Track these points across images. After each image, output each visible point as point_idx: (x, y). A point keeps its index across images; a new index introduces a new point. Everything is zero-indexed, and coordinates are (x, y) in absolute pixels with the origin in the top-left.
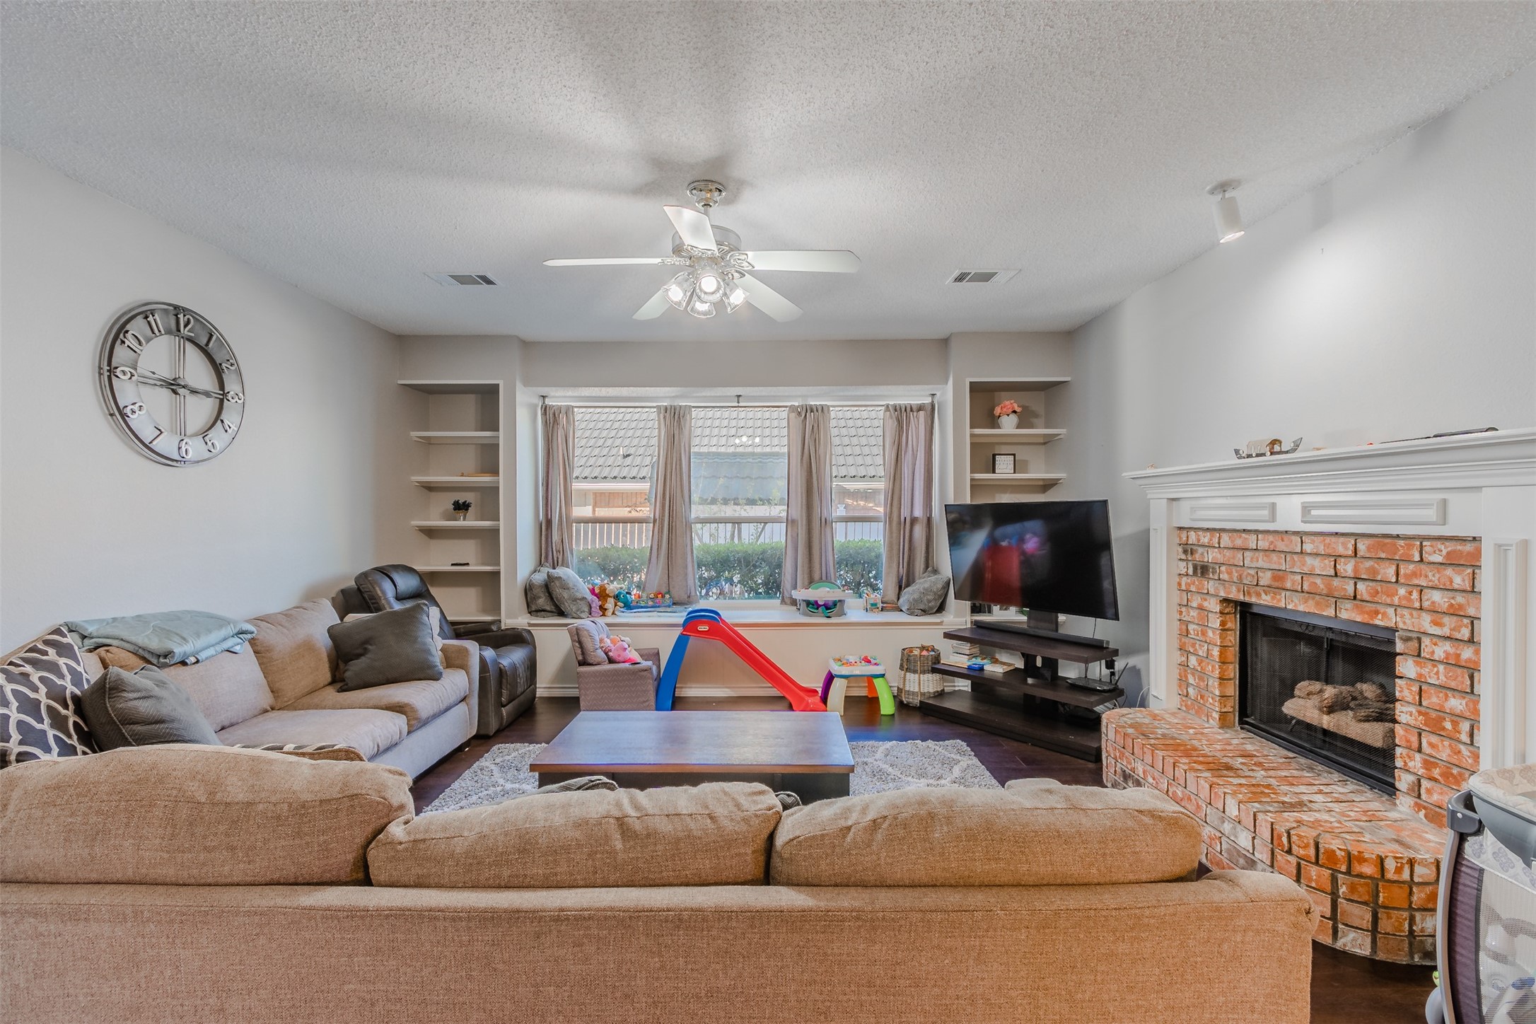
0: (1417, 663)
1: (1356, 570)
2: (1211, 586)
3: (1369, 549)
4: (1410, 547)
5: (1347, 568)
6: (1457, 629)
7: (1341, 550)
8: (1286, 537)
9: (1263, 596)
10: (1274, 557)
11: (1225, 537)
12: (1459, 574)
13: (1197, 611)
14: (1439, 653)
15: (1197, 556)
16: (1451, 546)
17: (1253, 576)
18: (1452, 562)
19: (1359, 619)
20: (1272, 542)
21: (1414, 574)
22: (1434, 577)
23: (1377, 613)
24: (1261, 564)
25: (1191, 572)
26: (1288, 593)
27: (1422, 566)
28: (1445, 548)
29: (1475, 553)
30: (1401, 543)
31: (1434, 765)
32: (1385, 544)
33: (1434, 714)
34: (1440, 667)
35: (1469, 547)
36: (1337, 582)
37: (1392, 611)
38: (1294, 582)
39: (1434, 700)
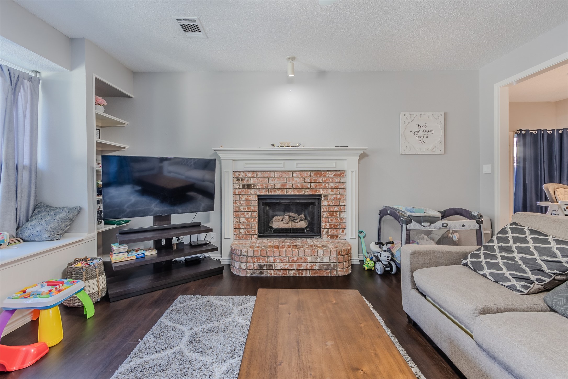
0: (328, 202)
1: (311, 180)
2: (253, 191)
3: (314, 174)
4: (325, 173)
5: (308, 180)
6: (337, 192)
7: (306, 175)
8: (286, 173)
9: (277, 192)
10: (282, 179)
11: (260, 174)
12: (337, 179)
13: (245, 201)
14: (333, 198)
15: (245, 181)
16: (335, 173)
17: (273, 186)
18: (336, 176)
19: (311, 193)
20: (281, 174)
21: (327, 180)
22: (331, 180)
23: (317, 191)
24: (276, 181)
25: (241, 187)
26: (287, 189)
27: (329, 178)
28: (334, 173)
29: (340, 174)
30: (323, 172)
31: (332, 225)
32: (318, 173)
33: (332, 213)
34: (333, 201)
35: (339, 173)
36: (304, 184)
37: (321, 190)
38: (289, 186)
39: (332, 209)
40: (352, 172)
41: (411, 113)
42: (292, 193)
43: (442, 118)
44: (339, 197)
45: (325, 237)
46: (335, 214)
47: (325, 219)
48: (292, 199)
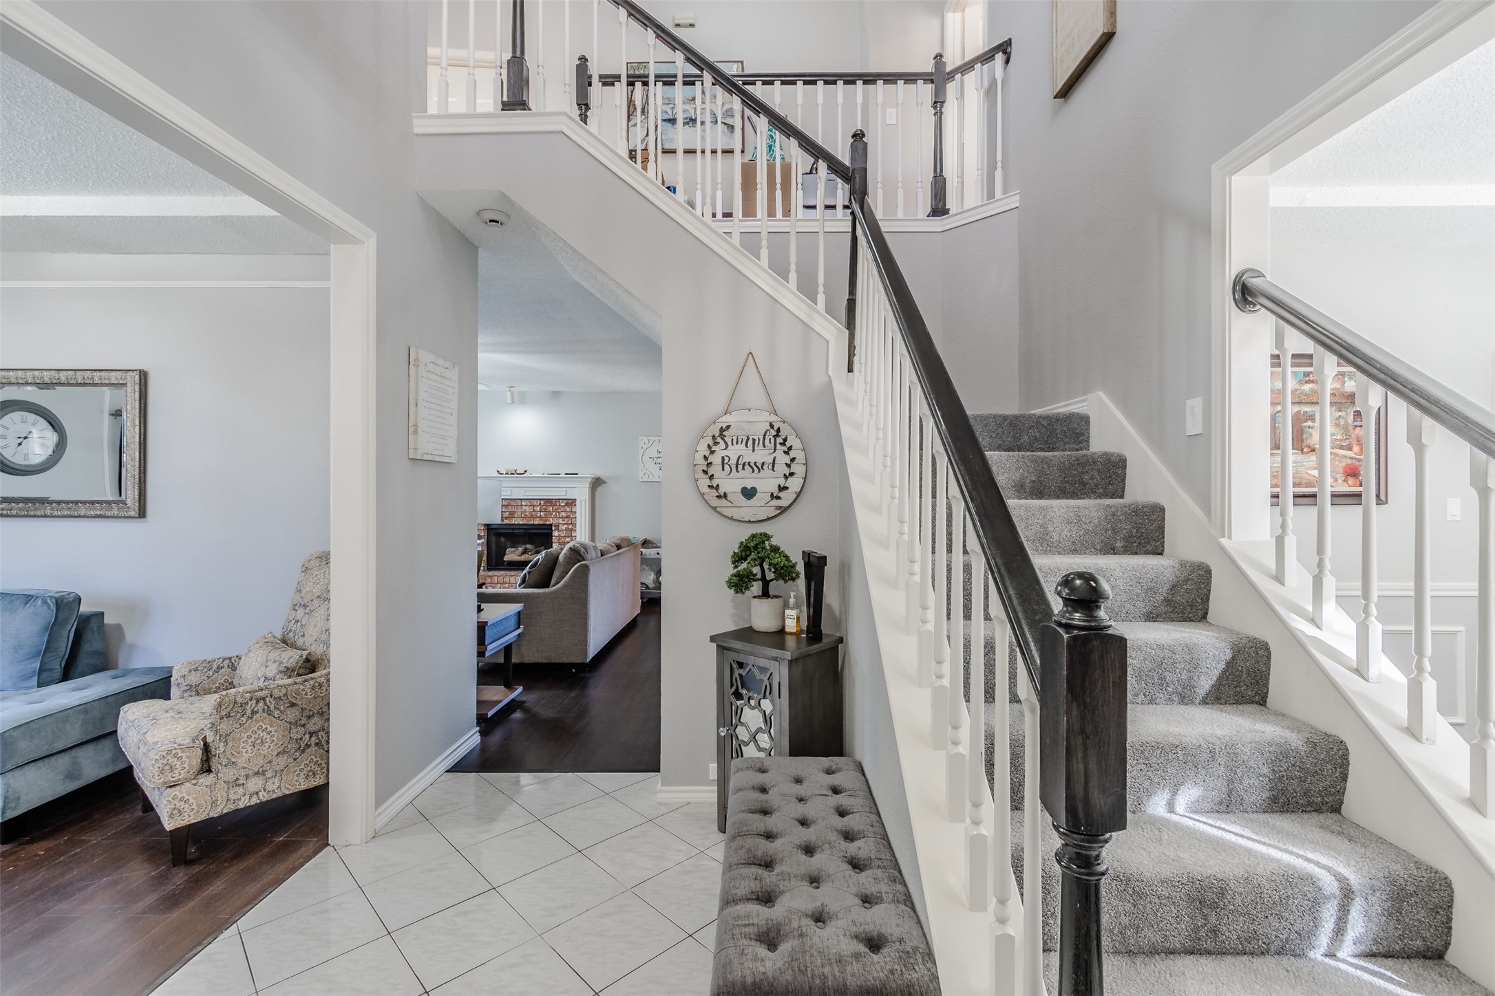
0: (559, 532)
1: (540, 509)
3: (544, 503)
4: (556, 502)
5: (538, 509)
6: (568, 521)
7: (535, 503)
8: (514, 500)
9: (505, 521)
10: (510, 507)
12: (568, 508)
14: (564, 528)
16: (566, 501)
18: (567, 504)
19: (541, 523)
20: (509, 502)
21: (557, 509)
22: (562, 509)
23: (547, 520)
26: (516, 518)
27: (559, 507)
29: (571, 503)
30: (554, 501)
32: (549, 501)
34: (564, 531)
35: (571, 501)
36: (534, 513)
37: (551, 519)
38: (518, 515)
40: (581, 501)
41: (649, 438)
42: (521, 523)
44: (570, 527)
48: (524, 529)
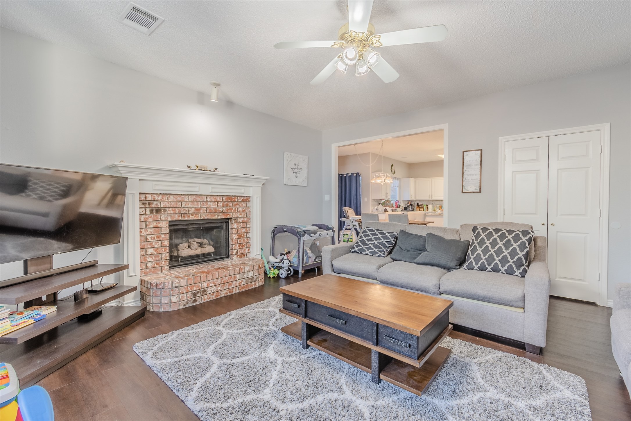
0: (237, 224)
1: (223, 205)
2: (163, 217)
3: (226, 199)
4: (235, 198)
5: (221, 204)
6: (244, 215)
7: (218, 200)
8: (200, 197)
9: (191, 216)
10: (196, 203)
11: (172, 198)
12: (244, 203)
13: (153, 229)
14: (241, 221)
15: (153, 206)
17: (186, 210)
18: (243, 201)
19: (223, 217)
20: (195, 198)
21: (236, 204)
22: (240, 205)
23: (228, 215)
24: (190, 206)
25: (148, 212)
26: (201, 214)
27: (238, 203)
28: (242, 198)
29: (246, 199)
30: (233, 197)
31: (240, 245)
32: (230, 198)
33: (240, 234)
34: (241, 224)
35: (246, 198)
36: (218, 209)
37: (231, 214)
38: (203, 210)
39: (240, 231)
40: (257, 197)
41: (291, 154)
42: (206, 218)
43: (306, 160)
44: (246, 219)
45: (235, 257)
46: (243, 235)
47: (235, 240)
48: (203, 224)
